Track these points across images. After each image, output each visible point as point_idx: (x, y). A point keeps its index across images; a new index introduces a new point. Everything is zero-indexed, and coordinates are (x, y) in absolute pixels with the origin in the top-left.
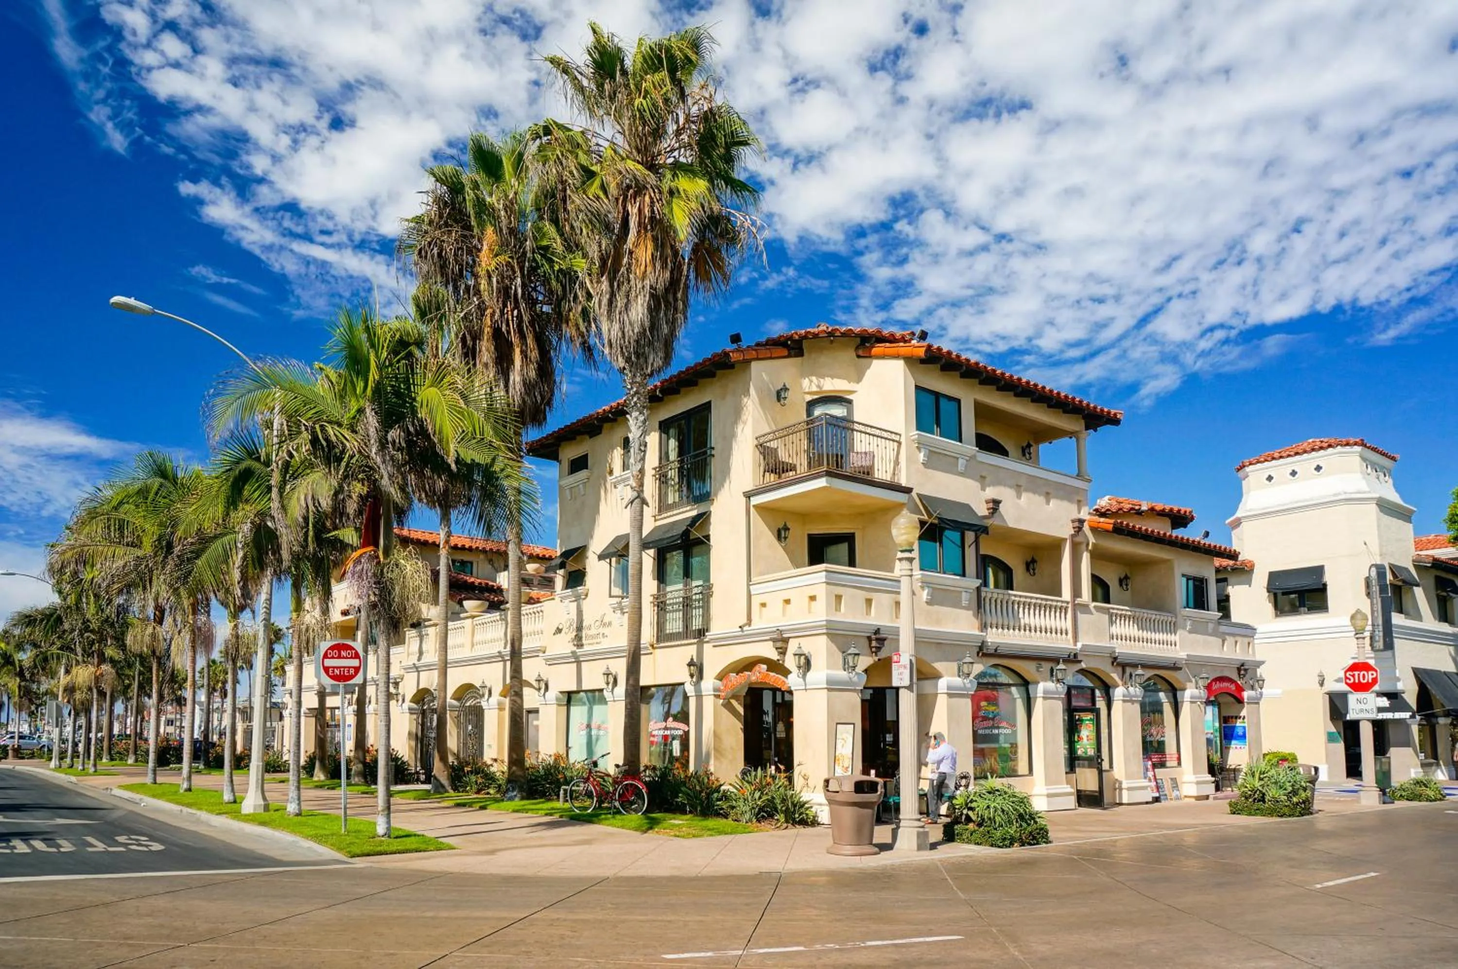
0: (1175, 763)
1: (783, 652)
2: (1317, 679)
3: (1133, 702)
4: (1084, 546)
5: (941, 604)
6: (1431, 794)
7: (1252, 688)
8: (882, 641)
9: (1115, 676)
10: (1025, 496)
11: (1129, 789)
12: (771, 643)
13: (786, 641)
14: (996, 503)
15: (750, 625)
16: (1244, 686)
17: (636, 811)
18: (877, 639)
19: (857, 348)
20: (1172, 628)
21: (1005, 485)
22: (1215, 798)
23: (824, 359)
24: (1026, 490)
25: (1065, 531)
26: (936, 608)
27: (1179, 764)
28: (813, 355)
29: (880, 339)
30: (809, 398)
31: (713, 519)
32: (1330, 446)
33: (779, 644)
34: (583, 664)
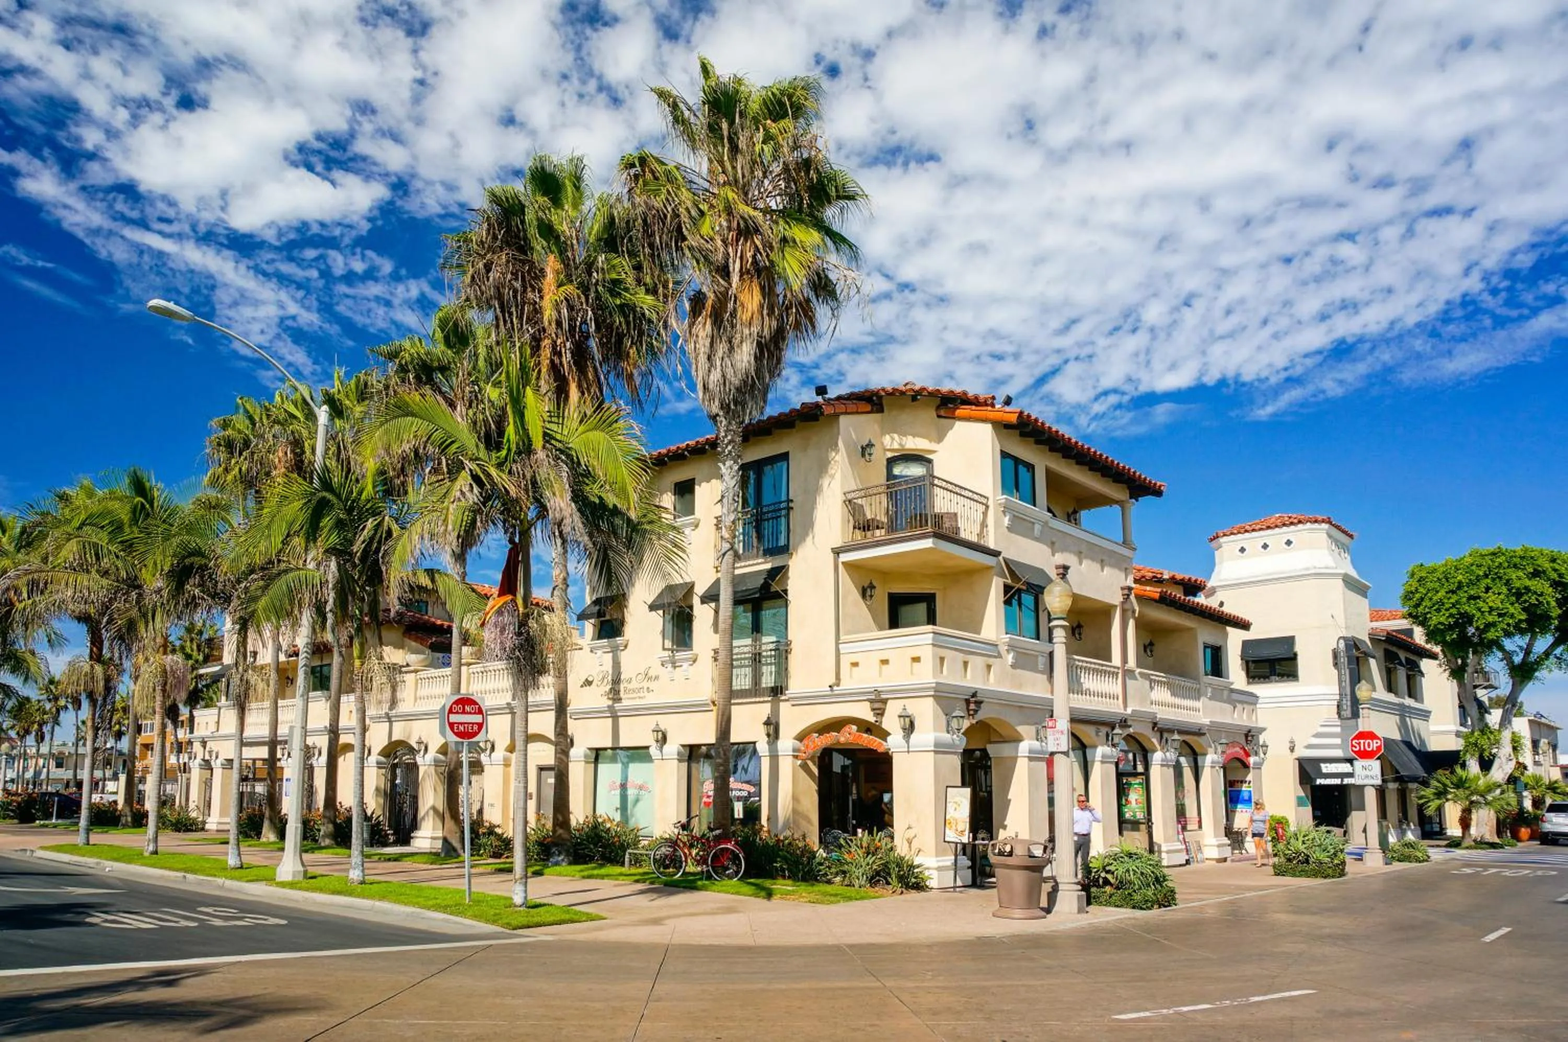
0: (1196, 827)
1: (880, 713)
2: (1288, 745)
3: (1168, 766)
4: (1130, 613)
5: (1023, 668)
6: (1420, 855)
7: (1256, 754)
8: (979, 703)
9: (1155, 741)
10: (1086, 563)
11: (1168, 852)
12: (868, 704)
13: (885, 702)
14: (1066, 568)
15: (838, 685)
16: (1251, 752)
17: (730, 877)
18: (976, 702)
19: (938, 408)
20: (1196, 695)
21: (1070, 552)
22: (1233, 861)
23: (906, 417)
24: (1086, 557)
25: (1116, 599)
26: (1019, 671)
27: (1200, 827)
28: (894, 413)
29: (964, 400)
30: (890, 455)
31: (791, 573)
32: (1300, 522)
33: (877, 705)
34: (621, 719)
